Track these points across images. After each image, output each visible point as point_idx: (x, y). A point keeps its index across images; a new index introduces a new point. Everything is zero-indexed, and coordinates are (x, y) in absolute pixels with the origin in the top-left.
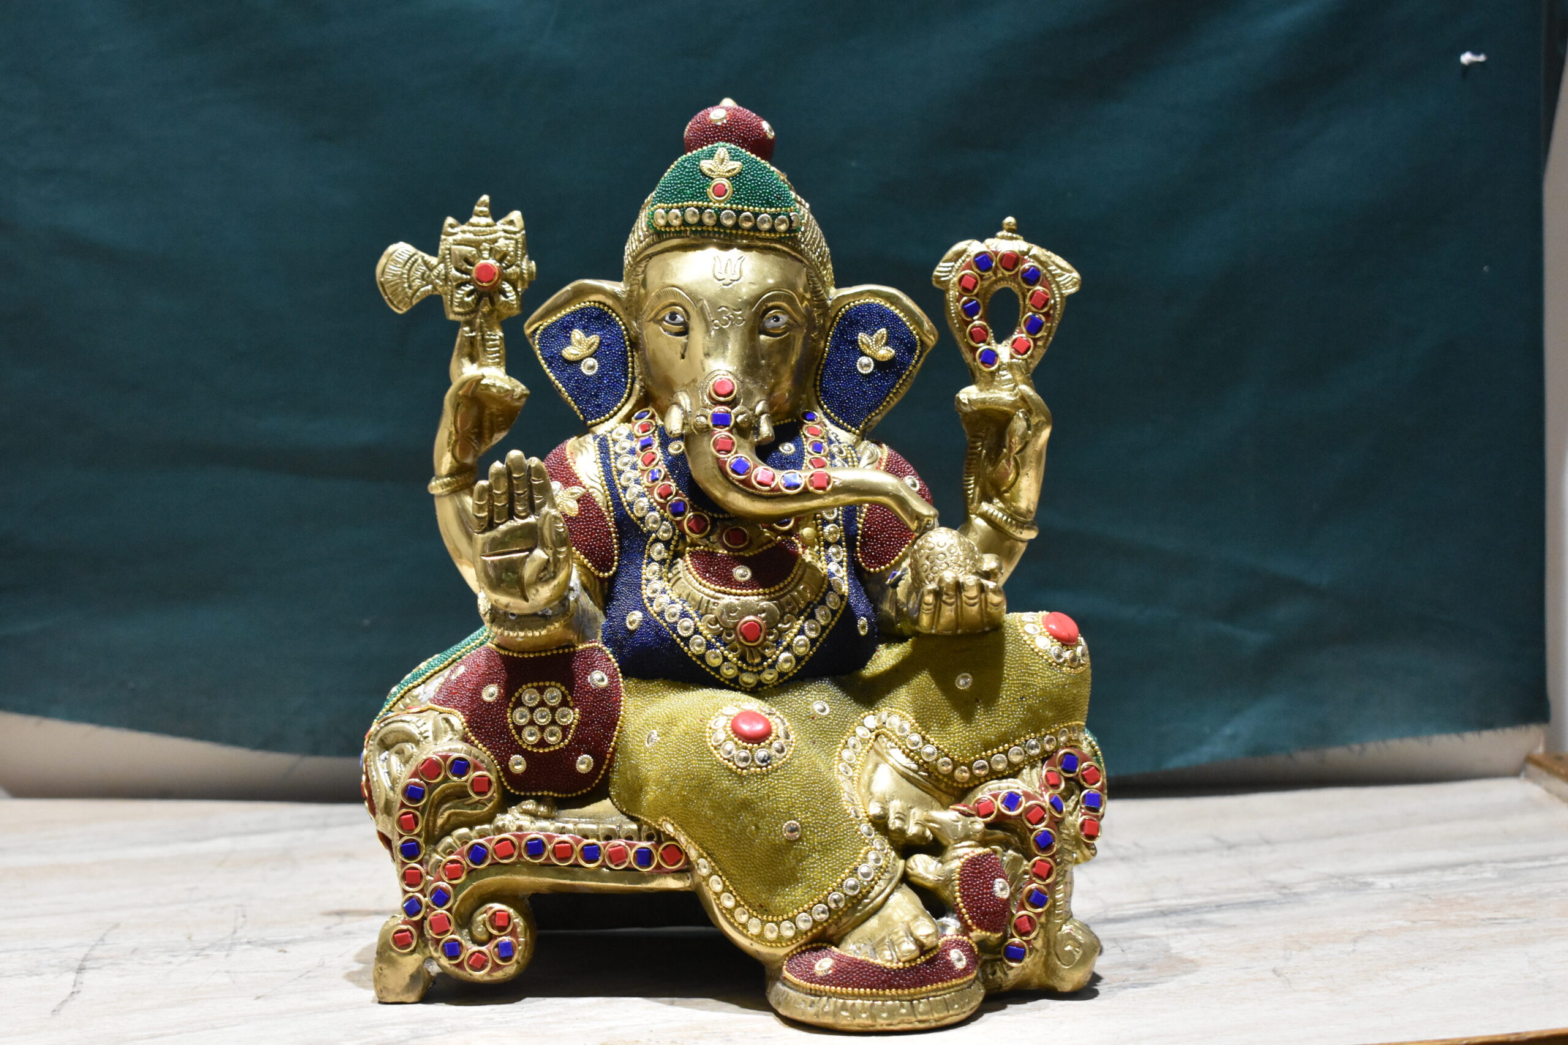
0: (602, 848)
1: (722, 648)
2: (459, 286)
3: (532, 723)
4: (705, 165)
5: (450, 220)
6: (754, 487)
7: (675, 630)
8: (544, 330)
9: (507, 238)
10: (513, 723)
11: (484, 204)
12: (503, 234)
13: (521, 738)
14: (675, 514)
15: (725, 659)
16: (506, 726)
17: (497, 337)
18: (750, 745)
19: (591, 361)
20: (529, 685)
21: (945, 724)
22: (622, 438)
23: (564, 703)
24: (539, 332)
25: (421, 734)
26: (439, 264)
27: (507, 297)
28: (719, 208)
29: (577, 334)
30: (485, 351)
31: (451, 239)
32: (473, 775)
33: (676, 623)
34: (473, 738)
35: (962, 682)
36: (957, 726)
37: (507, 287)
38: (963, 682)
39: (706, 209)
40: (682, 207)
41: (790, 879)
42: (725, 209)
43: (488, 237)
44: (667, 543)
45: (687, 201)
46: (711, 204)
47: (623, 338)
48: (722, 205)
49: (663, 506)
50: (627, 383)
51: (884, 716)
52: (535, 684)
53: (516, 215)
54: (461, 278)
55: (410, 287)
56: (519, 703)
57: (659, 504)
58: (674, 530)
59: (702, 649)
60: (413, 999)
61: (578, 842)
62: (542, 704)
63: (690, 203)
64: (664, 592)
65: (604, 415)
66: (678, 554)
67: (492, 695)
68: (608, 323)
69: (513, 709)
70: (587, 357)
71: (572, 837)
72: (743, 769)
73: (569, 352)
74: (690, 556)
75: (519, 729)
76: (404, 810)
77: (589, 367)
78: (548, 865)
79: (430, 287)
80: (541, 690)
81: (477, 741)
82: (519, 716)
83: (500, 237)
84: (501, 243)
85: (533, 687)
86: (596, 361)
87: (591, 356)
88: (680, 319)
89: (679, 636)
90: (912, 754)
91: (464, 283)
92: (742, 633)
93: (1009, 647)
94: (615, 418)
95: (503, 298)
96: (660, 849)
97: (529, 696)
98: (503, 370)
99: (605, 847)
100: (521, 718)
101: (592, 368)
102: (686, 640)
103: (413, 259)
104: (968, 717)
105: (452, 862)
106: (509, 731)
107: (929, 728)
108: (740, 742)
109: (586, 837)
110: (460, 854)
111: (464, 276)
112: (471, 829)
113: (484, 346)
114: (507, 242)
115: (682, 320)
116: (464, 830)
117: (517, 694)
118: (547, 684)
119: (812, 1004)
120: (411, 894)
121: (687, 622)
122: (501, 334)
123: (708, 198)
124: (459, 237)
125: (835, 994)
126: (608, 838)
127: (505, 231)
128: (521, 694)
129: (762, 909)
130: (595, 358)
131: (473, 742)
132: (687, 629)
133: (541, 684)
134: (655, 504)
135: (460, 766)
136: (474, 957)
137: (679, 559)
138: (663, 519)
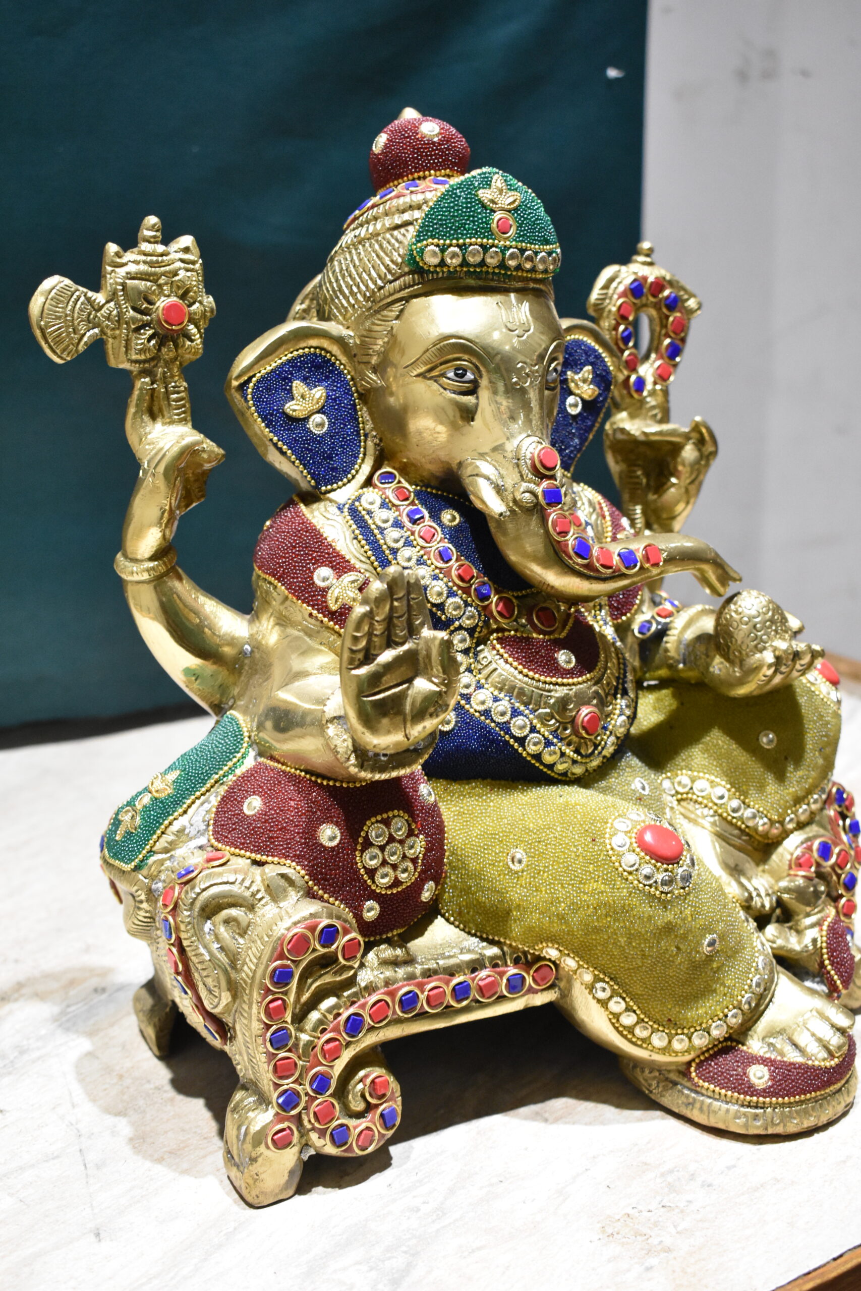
0: (470, 982)
1: (559, 744)
2: (137, 330)
3: (384, 863)
4: (485, 195)
5: (112, 248)
6: (597, 571)
7: (508, 731)
8: (258, 381)
9: (187, 270)
10: (364, 867)
11: (152, 228)
12: (179, 264)
13: (374, 882)
14: (482, 600)
15: (563, 754)
16: (357, 871)
17: (182, 388)
18: (671, 866)
19: (318, 418)
20: (373, 820)
21: (761, 788)
22: (375, 508)
23: (411, 833)
24: (251, 385)
25: (253, 895)
26: (108, 302)
27: (192, 341)
28: (505, 247)
29: (298, 386)
30: (169, 405)
31: (122, 272)
32: (342, 940)
33: (508, 722)
34: (321, 892)
35: (765, 740)
36: (772, 787)
37: (192, 329)
38: (767, 739)
39: (491, 247)
40: (464, 244)
41: (706, 991)
42: (511, 247)
43: (167, 268)
44: (471, 631)
45: (470, 238)
46: (496, 242)
47: (350, 390)
48: (508, 243)
49: (466, 591)
50: (360, 442)
51: (685, 780)
52: (379, 818)
53: (187, 240)
54: (142, 320)
55: (75, 332)
56: (368, 844)
57: (459, 587)
58: (480, 615)
59: (540, 748)
60: (291, 1193)
61: (447, 983)
62: (391, 839)
63: (474, 240)
64: (479, 686)
65: (342, 480)
66: (483, 641)
67: (332, 839)
68: (331, 372)
69: (362, 851)
70: (314, 413)
71: (439, 980)
72: (667, 893)
73: (294, 408)
74: (501, 644)
75: (372, 872)
76: (270, 997)
77: (318, 424)
78: (422, 1015)
79: (96, 330)
80: (387, 823)
81: (326, 896)
82: (369, 860)
83: (180, 269)
84: (182, 273)
85: (377, 822)
86: (325, 418)
87: (318, 412)
88: (470, 376)
89: (512, 736)
90: (734, 821)
91: (143, 326)
92: (584, 728)
93: (802, 700)
94: (353, 482)
95: (188, 343)
96: (532, 972)
97: (374, 831)
98: (190, 425)
99: (473, 980)
100: (371, 859)
101: (321, 425)
102: (522, 741)
103: (75, 297)
104: (781, 777)
105: (328, 1041)
106: (359, 878)
107: (747, 793)
108: (659, 864)
109: (452, 975)
110: (336, 1029)
111: (145, 318)
112: (338, 997)
113: (168, 399)
114: (189, 274)
115: (472, 377)
116: (331, 1001)
117: (363, 834)
118: (391, 814)
119: (756, 1117)
120: (285, 1087)
121: (519, 721)
122: (185, 384)
123: (492, 234)
124: (132, 268)
125: (783, 1105)
126: (474, 970)
127: (182, 261)
128: (367, 832)
129: (671, 1025)
130: (324, 413)
131: (322, 897)
132: (522, 728)
133: (385, 816)
134: (455, 588)
135: (329, 935)
136: (363, 1135)
137: (482, 647)
138: (467, 604)
